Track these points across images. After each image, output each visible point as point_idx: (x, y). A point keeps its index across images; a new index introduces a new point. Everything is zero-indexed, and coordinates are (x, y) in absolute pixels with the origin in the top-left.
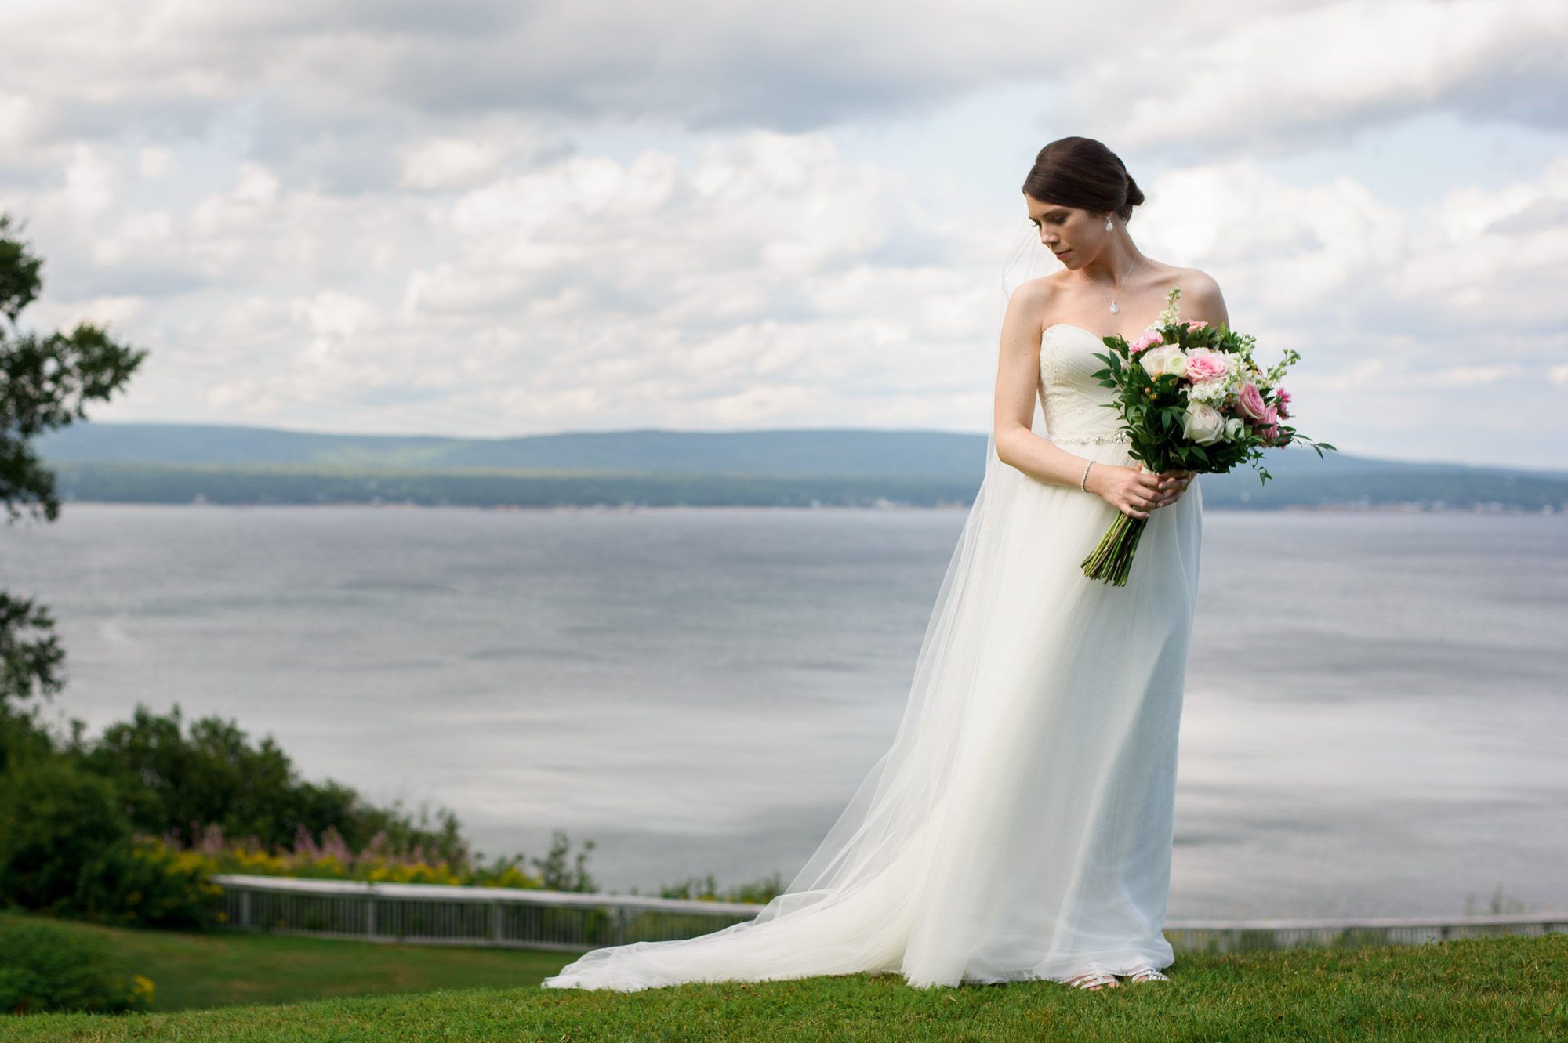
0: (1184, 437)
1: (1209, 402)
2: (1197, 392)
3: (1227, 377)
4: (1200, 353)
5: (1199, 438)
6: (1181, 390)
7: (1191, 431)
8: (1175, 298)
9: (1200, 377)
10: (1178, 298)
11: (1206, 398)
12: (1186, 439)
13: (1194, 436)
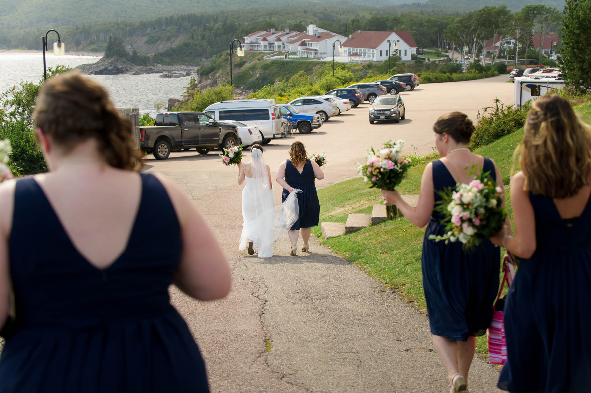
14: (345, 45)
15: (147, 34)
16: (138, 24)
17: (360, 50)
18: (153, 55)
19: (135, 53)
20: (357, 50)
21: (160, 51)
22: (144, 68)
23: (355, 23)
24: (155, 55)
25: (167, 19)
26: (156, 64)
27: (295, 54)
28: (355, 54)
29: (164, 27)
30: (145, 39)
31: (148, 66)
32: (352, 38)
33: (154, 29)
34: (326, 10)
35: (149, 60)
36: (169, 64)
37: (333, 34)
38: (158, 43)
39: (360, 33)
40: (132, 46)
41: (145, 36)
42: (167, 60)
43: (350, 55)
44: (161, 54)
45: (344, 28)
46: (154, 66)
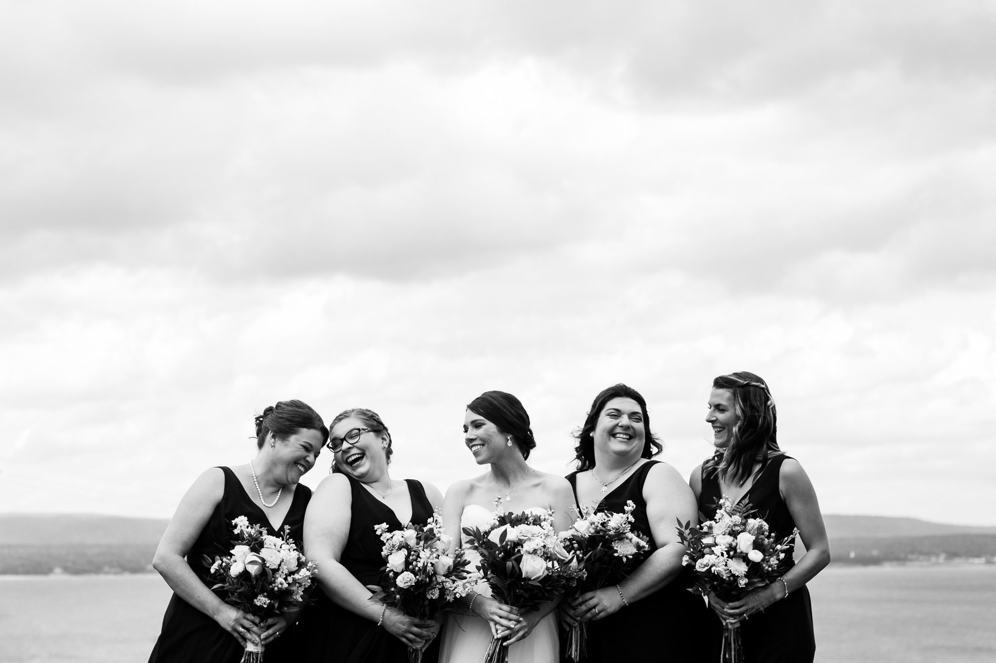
0: (523, 577)
1: (535, 552)
2: (527, 547)
3: (543, 536)
4: (522, 527)
5: (532, 576)
6: (516, 550)
7: (527, 573)
8: (499, 503)
9: (526, 538)
10: (501, 503)
11: (532, 550)
12: (525, 578)
13: (529, 575)
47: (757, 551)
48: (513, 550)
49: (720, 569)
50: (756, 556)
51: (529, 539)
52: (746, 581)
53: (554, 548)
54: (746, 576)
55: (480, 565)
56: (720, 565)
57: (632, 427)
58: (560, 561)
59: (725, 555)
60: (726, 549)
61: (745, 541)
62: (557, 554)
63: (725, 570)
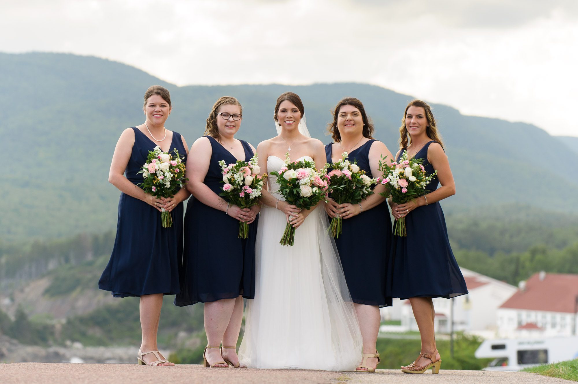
1: (306, 184)
2: (302, 182)
3: (309, 176)
4: (300, 170)
5: (305, 196)
6: (297, 182)
7: (303, 194)
9: (301, 177)
12: (302, 197)
14: (508, 305)
15: (49, 273)
16: (27, 249)
17: (544, 317)
18: (64, 321)
19: (21, 316)
20: (536, 316)
21: (80, 313)
22: (40, 350)
23: (539, 257)
24: (69, 322)
25: (96, 238)
26: (68, 343)
27: (398, 323)
28: (531, 326)
29: (90, 257)
30: (44, 283)
31: (50, 346)
32: (528, 289)
33: (67, 260)
34: (476, 224)
35: (52, 334)
36: (99, 343)
37: (483, 279)
38: (74, 294)
39: (546, 278)
40: (12, 300)
41: (43, 276)
42: (96, 332)
43: (522, 326)
44: (82, 320)
45: (513, 267)
46: (65, 346)
47: (414, 176)
48: (295, 183)
49: (394, 183)
50: (413, 179)
51: (303, 178)
52: (406, 190)
53: (315, 180)
54: (407, 188)
55: (280, 190)
56: (394, 181)
57: (353, 120)
58: (319, 187)
59: (398, 177)
60: (399, 174)
61: (408, 172)
62: (317, 183)
63: (397, 184)
